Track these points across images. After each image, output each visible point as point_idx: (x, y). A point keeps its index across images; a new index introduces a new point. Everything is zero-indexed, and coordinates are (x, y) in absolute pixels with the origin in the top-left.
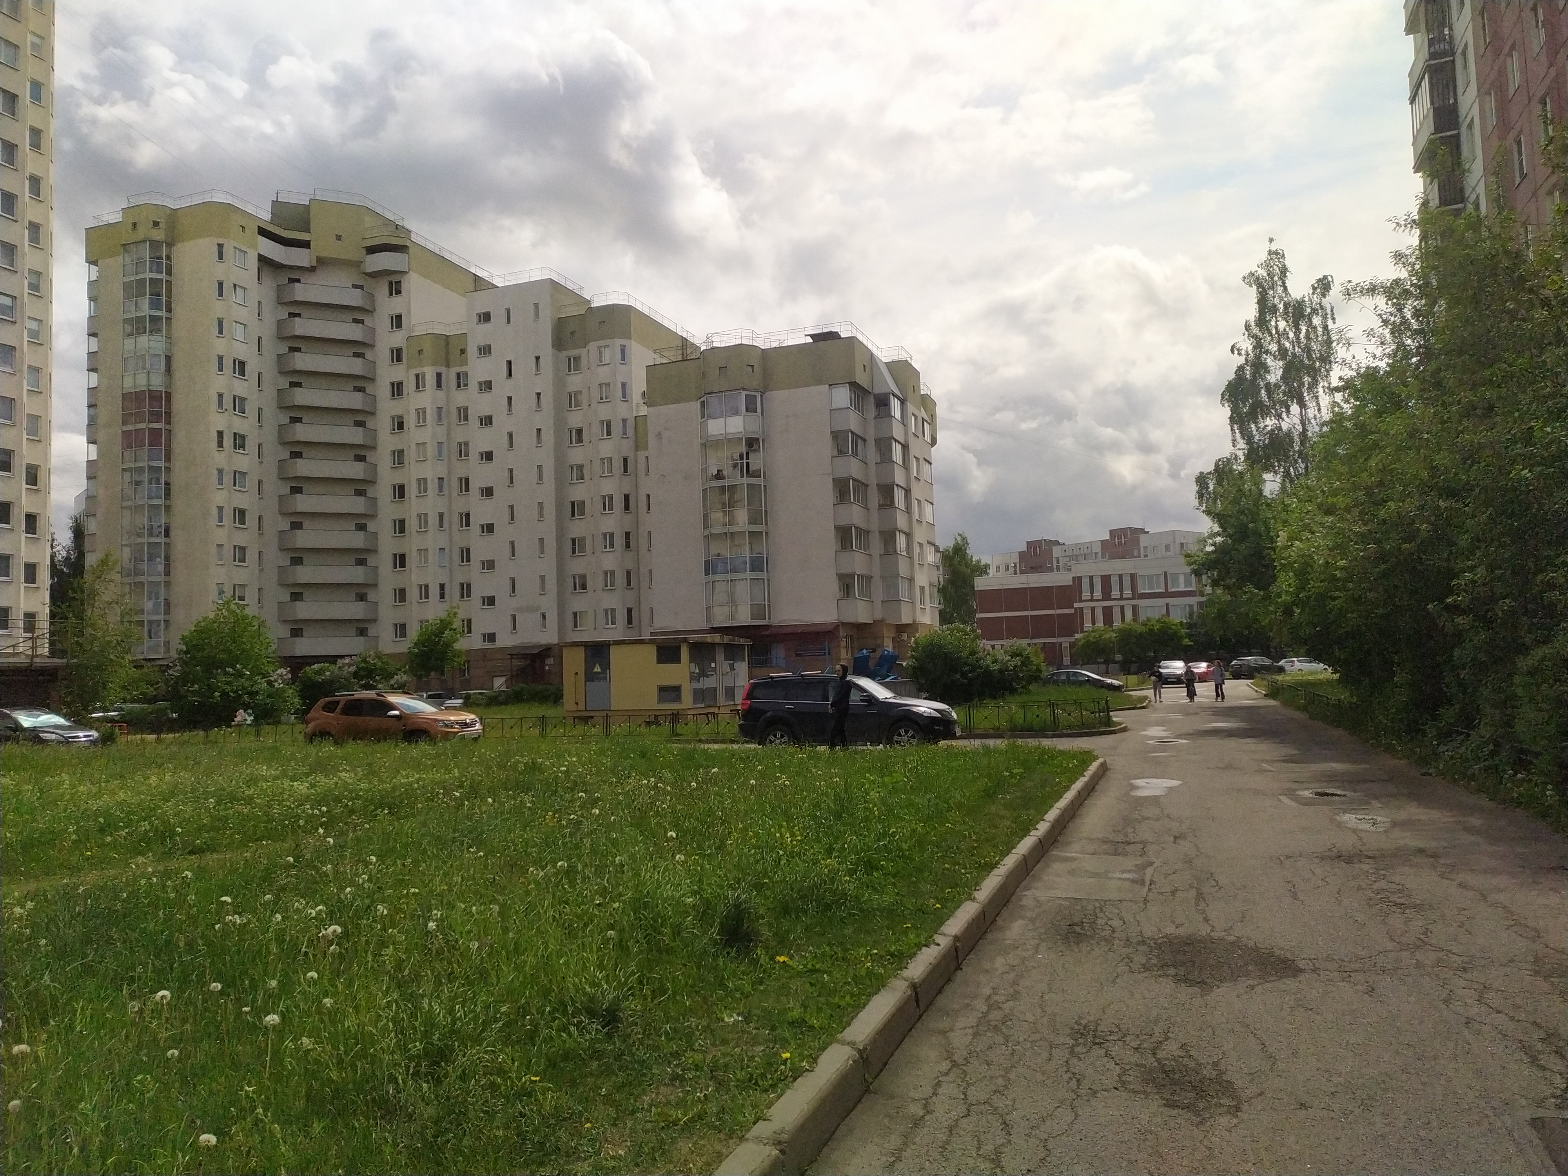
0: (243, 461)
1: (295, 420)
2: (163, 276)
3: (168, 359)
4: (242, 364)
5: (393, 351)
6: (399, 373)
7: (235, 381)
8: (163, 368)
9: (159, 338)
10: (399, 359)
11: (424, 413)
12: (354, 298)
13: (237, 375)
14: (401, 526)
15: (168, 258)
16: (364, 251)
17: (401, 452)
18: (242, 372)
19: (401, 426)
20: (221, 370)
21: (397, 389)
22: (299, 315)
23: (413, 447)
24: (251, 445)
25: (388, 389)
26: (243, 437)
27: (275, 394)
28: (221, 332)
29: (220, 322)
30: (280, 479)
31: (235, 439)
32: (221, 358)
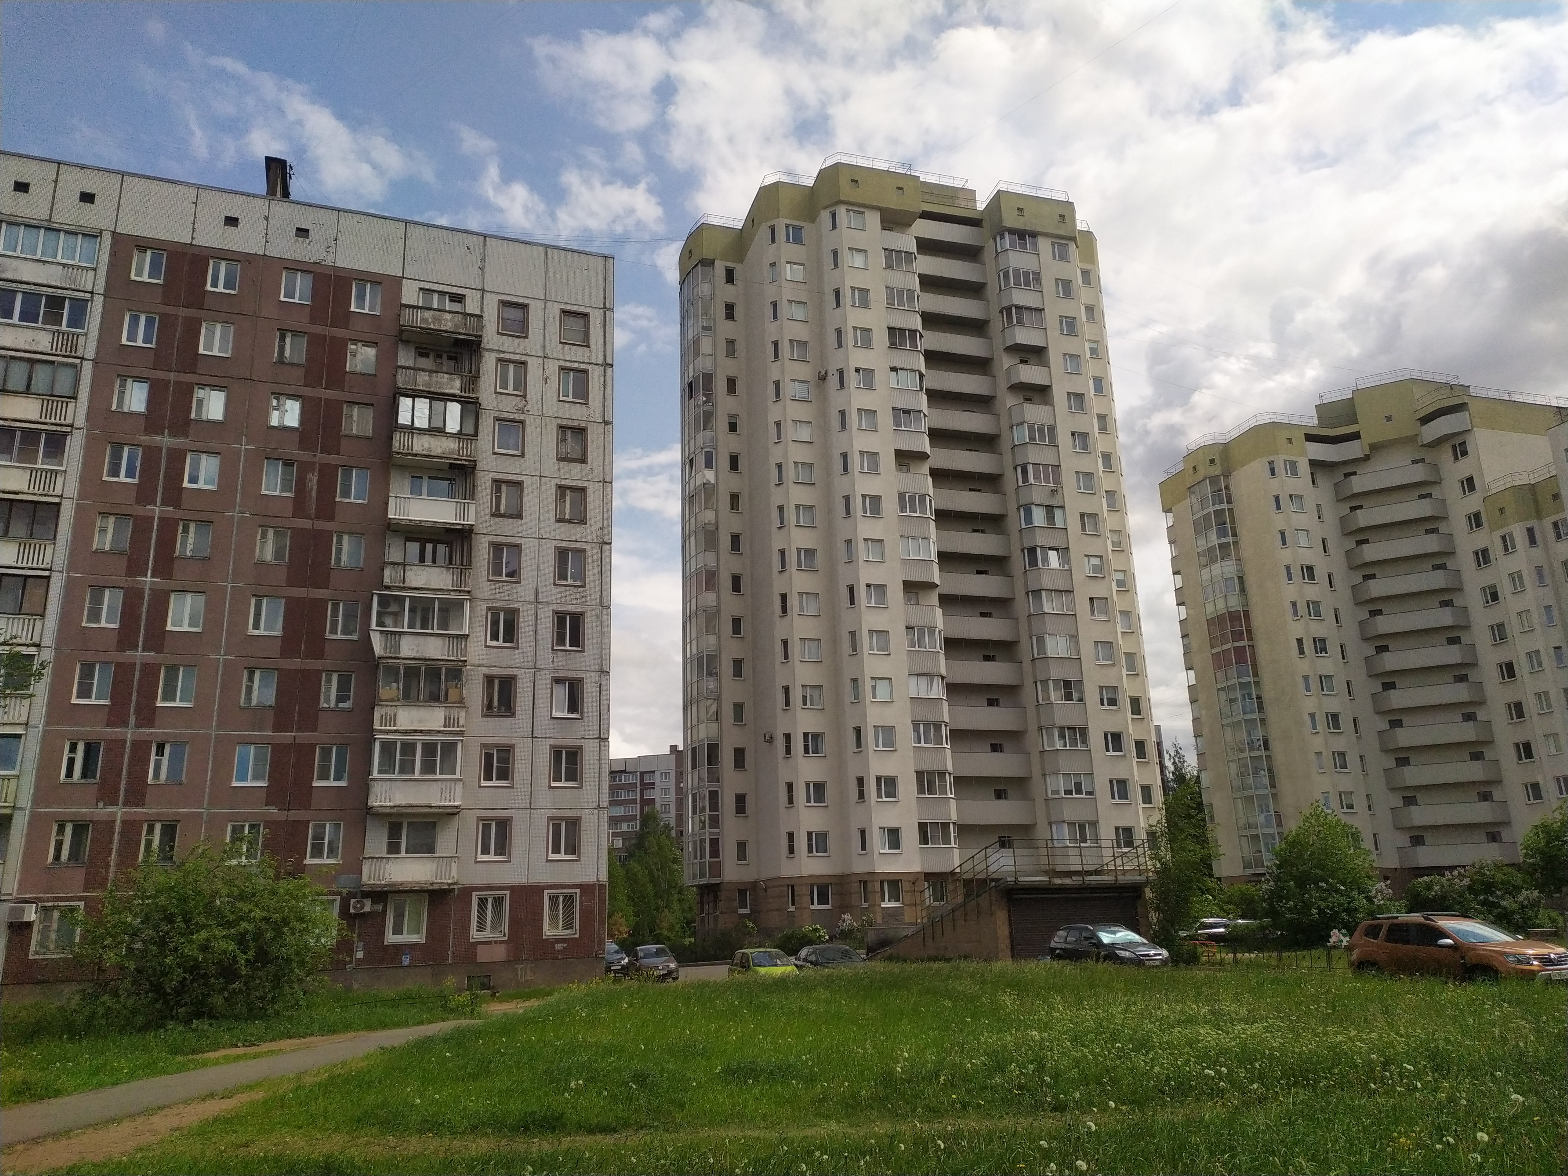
0: (1328, 664)
1: (1374, 613)
2: (1225, 506)
3: (1241, 579)
4: (1310, 569)
5: (1470, 518)
6: (1480, 539)
7: (1306, 587)
8: (1237, 589)
9: (1230, 563)
10: (1479, 524)
11: (1520, 577)
12: (1417, 474)
13: (1306, 581)
14: (1517, 710)
15: (1227, 488)
16: (1418, 424)
17: (1501, 626)
18: (1312, 577)
19: (1495, 596)
20: (1290, 579)
21: (1483, 557)
22: (1361, 507)
23: (1514, 617)
24: (1333, 648)
25: (1471, 558)
26: (1323, 641)
27: (1349, 592)
28: (1284, 543)
29: (1283, 534)
30: (1370, 676)
31: (1315, 644)
32: (1288, 568)
